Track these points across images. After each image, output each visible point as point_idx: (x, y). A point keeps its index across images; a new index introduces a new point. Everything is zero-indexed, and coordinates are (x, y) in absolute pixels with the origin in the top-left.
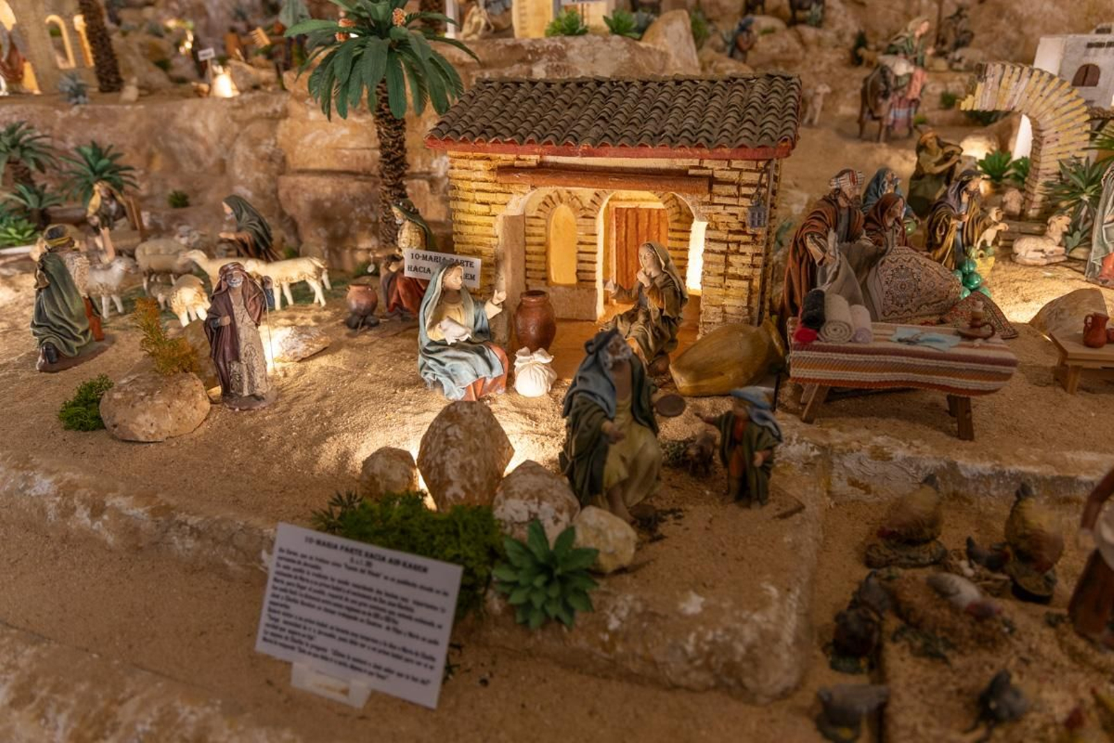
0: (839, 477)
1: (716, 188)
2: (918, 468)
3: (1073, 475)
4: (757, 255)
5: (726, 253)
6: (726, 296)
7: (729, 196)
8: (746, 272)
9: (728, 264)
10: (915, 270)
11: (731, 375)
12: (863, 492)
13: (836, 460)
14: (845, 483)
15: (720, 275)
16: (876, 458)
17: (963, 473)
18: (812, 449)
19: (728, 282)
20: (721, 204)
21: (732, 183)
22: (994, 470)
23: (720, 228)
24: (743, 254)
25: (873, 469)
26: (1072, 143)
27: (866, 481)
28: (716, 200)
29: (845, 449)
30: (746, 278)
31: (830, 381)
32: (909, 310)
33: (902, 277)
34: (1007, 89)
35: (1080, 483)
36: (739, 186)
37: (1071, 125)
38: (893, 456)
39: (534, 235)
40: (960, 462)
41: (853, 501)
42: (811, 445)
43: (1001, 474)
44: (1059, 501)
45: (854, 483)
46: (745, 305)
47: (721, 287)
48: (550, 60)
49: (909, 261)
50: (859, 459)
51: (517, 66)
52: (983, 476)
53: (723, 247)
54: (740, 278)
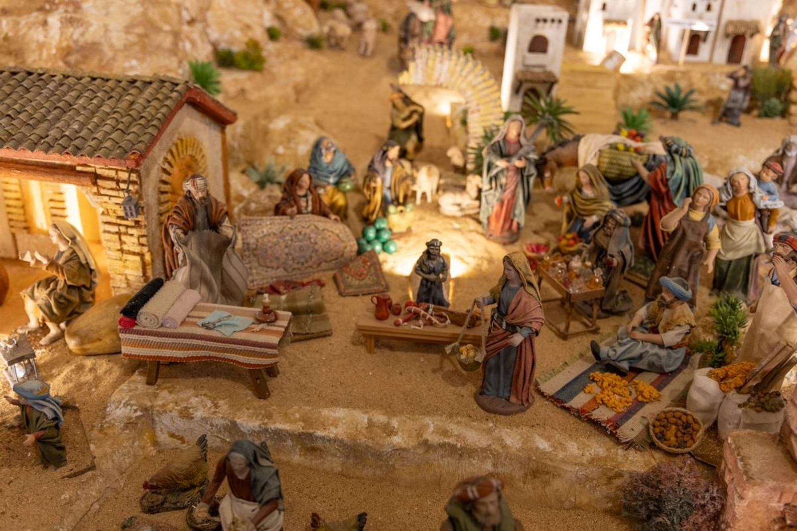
0: (161, 430)
1: (100, 182)
2: (212, 425)
3: (311, 431)
4: (143, 236)
5: (119, 233)
6: (126, 267)
7: (112, 189)
8: (137, 249)
9: (122, 242)
10: (313, 235)
11: (107, 341)
12: (180, 442)
13: (157, 419)
14: (166, 435)
15: (118, 250)
16: (183, 417)
17: (242, 429)
18: (135, 411)
19: (125, 256)
20: (107, 195)
21: (112, 179)
22: (260, 427)
23: (111, 214)
24: (132, 235)
25: (182, 425)
26: (491, 114)
27: (181, 434)
28: (102, 191)
29: (161, 410)
30: (138, 254)
31: (151, 357)
32: (311, 267)
33: (300, 241)
34: (433, 69)
35: (317, 438)
36: (118, 182)
37: (487, 99)
38: (194, 416)
39: (10, 191)
40: (238, 421)
41: (173, 449)
42: (135, 408)
43: (266, 430)
44: (308, 449)
45: (172, 435)
46: (141, 274)
47: (121, 260)
48: (66, 11)
49: (308, 227)
50: (172, 418)
51: (35, 14)
52: (255, 432)
53: (115, 229)
54: (134, 254)
